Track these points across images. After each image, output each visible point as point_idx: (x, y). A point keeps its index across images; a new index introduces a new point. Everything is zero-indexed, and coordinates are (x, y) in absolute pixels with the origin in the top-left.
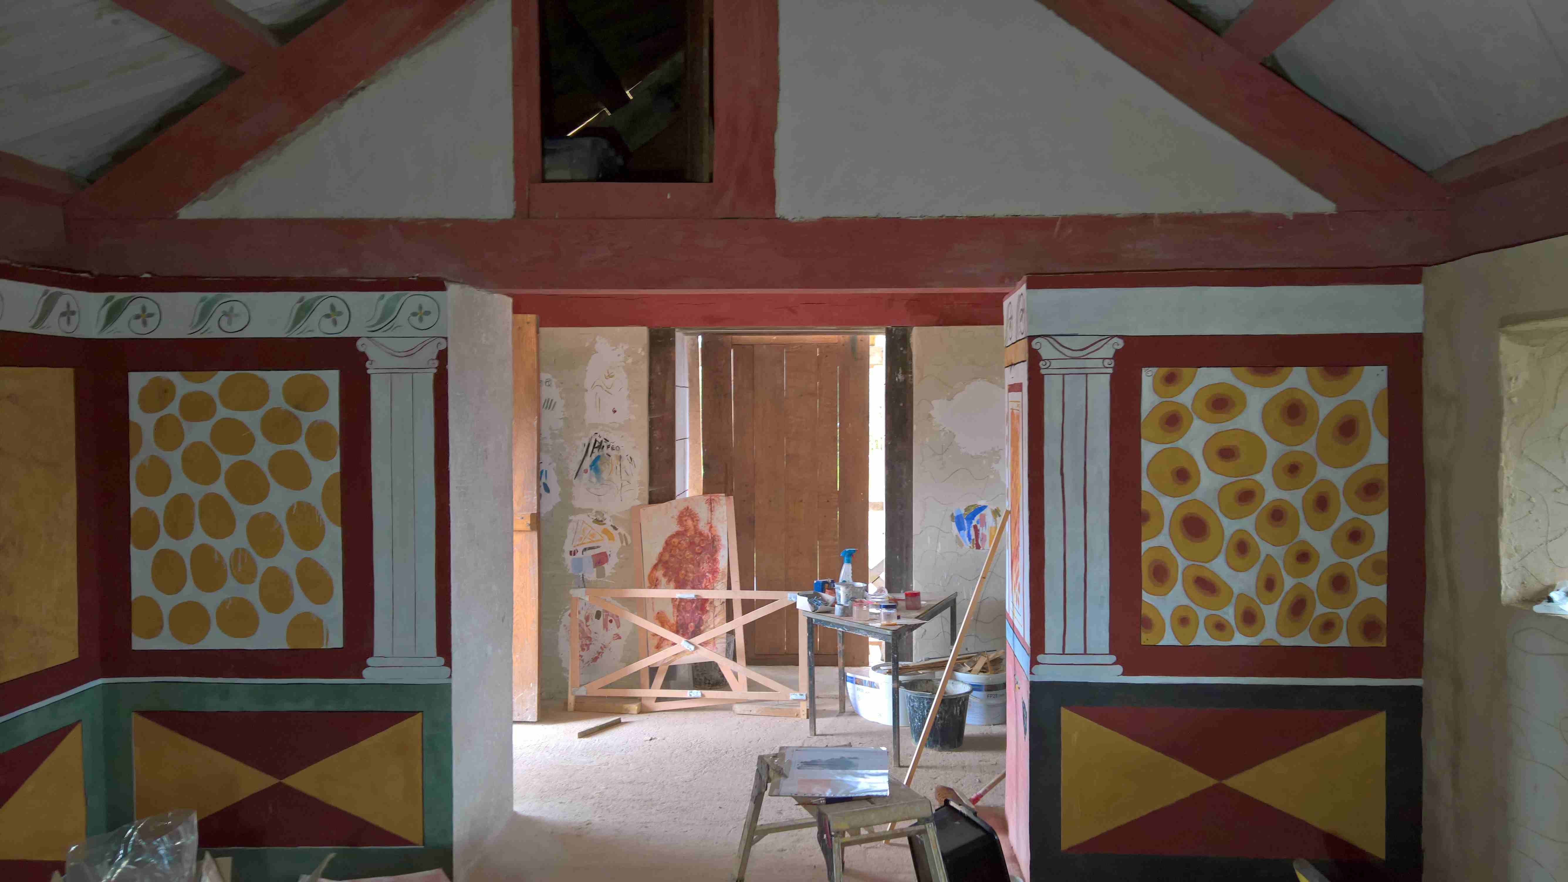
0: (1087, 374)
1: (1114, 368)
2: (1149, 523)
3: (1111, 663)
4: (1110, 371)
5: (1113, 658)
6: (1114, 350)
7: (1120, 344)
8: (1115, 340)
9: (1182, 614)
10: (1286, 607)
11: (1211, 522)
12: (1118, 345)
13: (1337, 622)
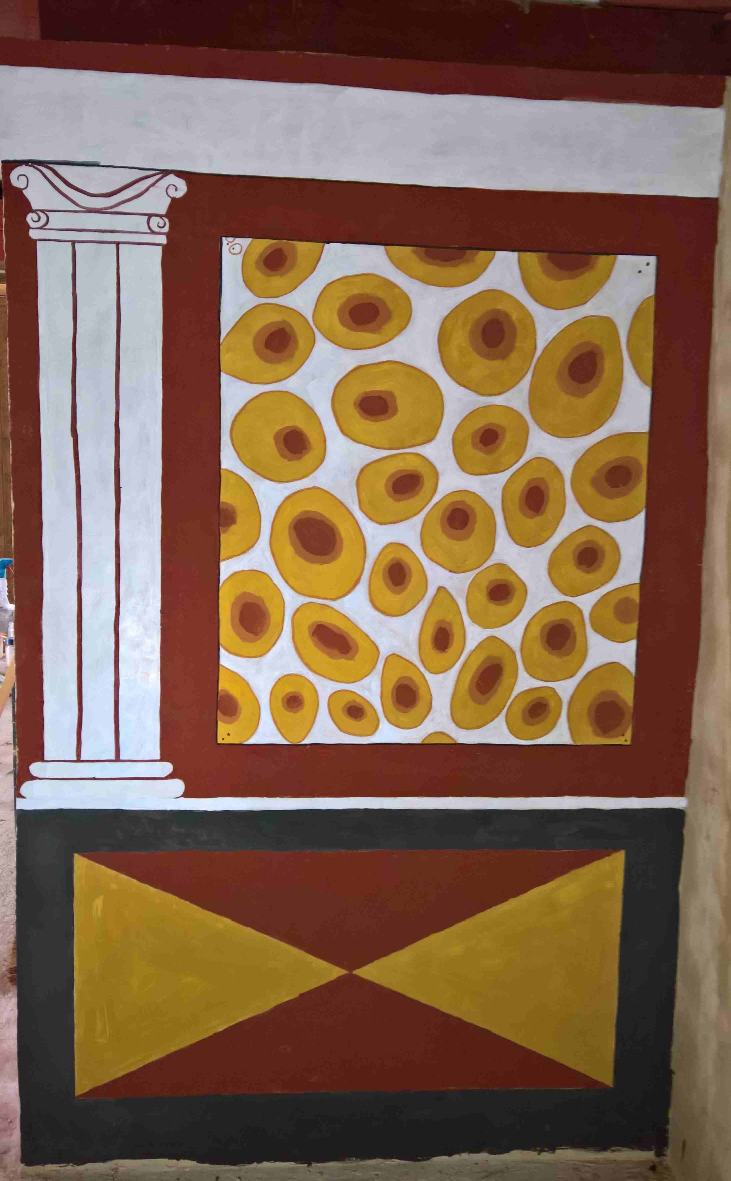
0: (118, 244)
1: (168, 235)
2: (233, 528)
3: (164, 776)
4: (163, 240)
5: (168, 768)
6: (168, 201)
7: (181, 188)
8: (172, 179)
9: (290, 689)
10: (468, 678)
11: (343, 529)
12: (176, 190)
13: (552, 704)
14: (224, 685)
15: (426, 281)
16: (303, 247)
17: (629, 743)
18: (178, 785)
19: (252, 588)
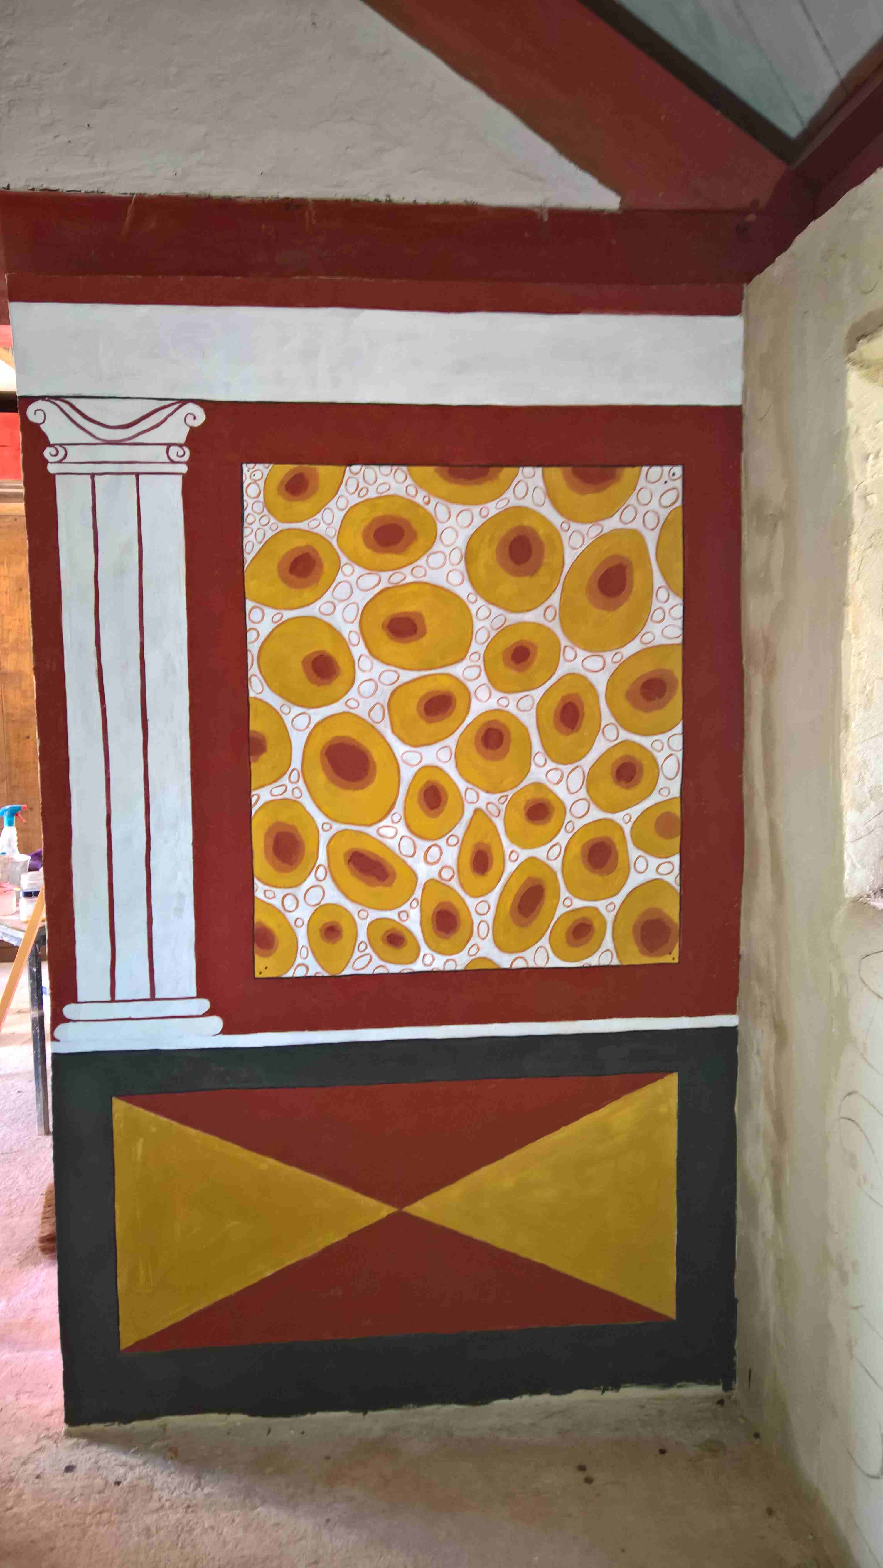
0: (137, 475)
1: (188, 464)
2: (264, 756)
3: (201, 1014)
4: (184, 469)
5: (204, 1005)
6: (188, 429)
7: (199, 416)
8: (189, 408)
9: (327, 919)
10: (509, 901)
11: (376, 754)
12: (195, 418)
13: (596, 924)
14: (260, 917)
15: (450, 499)
16: (324, 471)
17: (676, 961)
18: (216, 1023)
19: (284, 817)
